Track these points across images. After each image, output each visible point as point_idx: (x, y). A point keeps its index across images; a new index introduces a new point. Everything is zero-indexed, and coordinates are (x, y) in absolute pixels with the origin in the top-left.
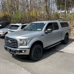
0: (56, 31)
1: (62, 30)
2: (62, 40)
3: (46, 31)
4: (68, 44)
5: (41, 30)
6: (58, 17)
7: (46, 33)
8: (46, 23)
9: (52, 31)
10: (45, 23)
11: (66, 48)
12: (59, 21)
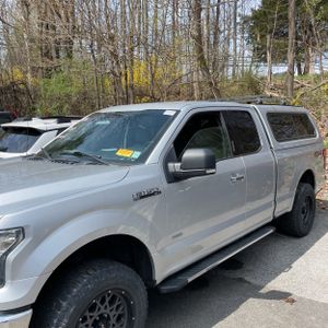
0: (242, 162)
1: (278, 156)
2: (277, 215)
3: (175, 167)
4: (312, 233)
5: (142, 159)
6: (257, 93)
7: (174, 178)
8: (178, 112)
9: (214, 167)
10: (172, 113)
11: (301, 260)
12: (261, 103)
